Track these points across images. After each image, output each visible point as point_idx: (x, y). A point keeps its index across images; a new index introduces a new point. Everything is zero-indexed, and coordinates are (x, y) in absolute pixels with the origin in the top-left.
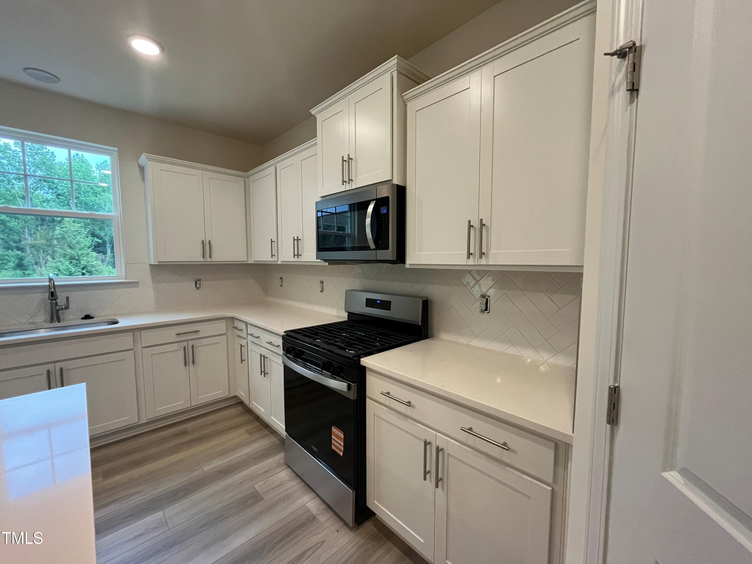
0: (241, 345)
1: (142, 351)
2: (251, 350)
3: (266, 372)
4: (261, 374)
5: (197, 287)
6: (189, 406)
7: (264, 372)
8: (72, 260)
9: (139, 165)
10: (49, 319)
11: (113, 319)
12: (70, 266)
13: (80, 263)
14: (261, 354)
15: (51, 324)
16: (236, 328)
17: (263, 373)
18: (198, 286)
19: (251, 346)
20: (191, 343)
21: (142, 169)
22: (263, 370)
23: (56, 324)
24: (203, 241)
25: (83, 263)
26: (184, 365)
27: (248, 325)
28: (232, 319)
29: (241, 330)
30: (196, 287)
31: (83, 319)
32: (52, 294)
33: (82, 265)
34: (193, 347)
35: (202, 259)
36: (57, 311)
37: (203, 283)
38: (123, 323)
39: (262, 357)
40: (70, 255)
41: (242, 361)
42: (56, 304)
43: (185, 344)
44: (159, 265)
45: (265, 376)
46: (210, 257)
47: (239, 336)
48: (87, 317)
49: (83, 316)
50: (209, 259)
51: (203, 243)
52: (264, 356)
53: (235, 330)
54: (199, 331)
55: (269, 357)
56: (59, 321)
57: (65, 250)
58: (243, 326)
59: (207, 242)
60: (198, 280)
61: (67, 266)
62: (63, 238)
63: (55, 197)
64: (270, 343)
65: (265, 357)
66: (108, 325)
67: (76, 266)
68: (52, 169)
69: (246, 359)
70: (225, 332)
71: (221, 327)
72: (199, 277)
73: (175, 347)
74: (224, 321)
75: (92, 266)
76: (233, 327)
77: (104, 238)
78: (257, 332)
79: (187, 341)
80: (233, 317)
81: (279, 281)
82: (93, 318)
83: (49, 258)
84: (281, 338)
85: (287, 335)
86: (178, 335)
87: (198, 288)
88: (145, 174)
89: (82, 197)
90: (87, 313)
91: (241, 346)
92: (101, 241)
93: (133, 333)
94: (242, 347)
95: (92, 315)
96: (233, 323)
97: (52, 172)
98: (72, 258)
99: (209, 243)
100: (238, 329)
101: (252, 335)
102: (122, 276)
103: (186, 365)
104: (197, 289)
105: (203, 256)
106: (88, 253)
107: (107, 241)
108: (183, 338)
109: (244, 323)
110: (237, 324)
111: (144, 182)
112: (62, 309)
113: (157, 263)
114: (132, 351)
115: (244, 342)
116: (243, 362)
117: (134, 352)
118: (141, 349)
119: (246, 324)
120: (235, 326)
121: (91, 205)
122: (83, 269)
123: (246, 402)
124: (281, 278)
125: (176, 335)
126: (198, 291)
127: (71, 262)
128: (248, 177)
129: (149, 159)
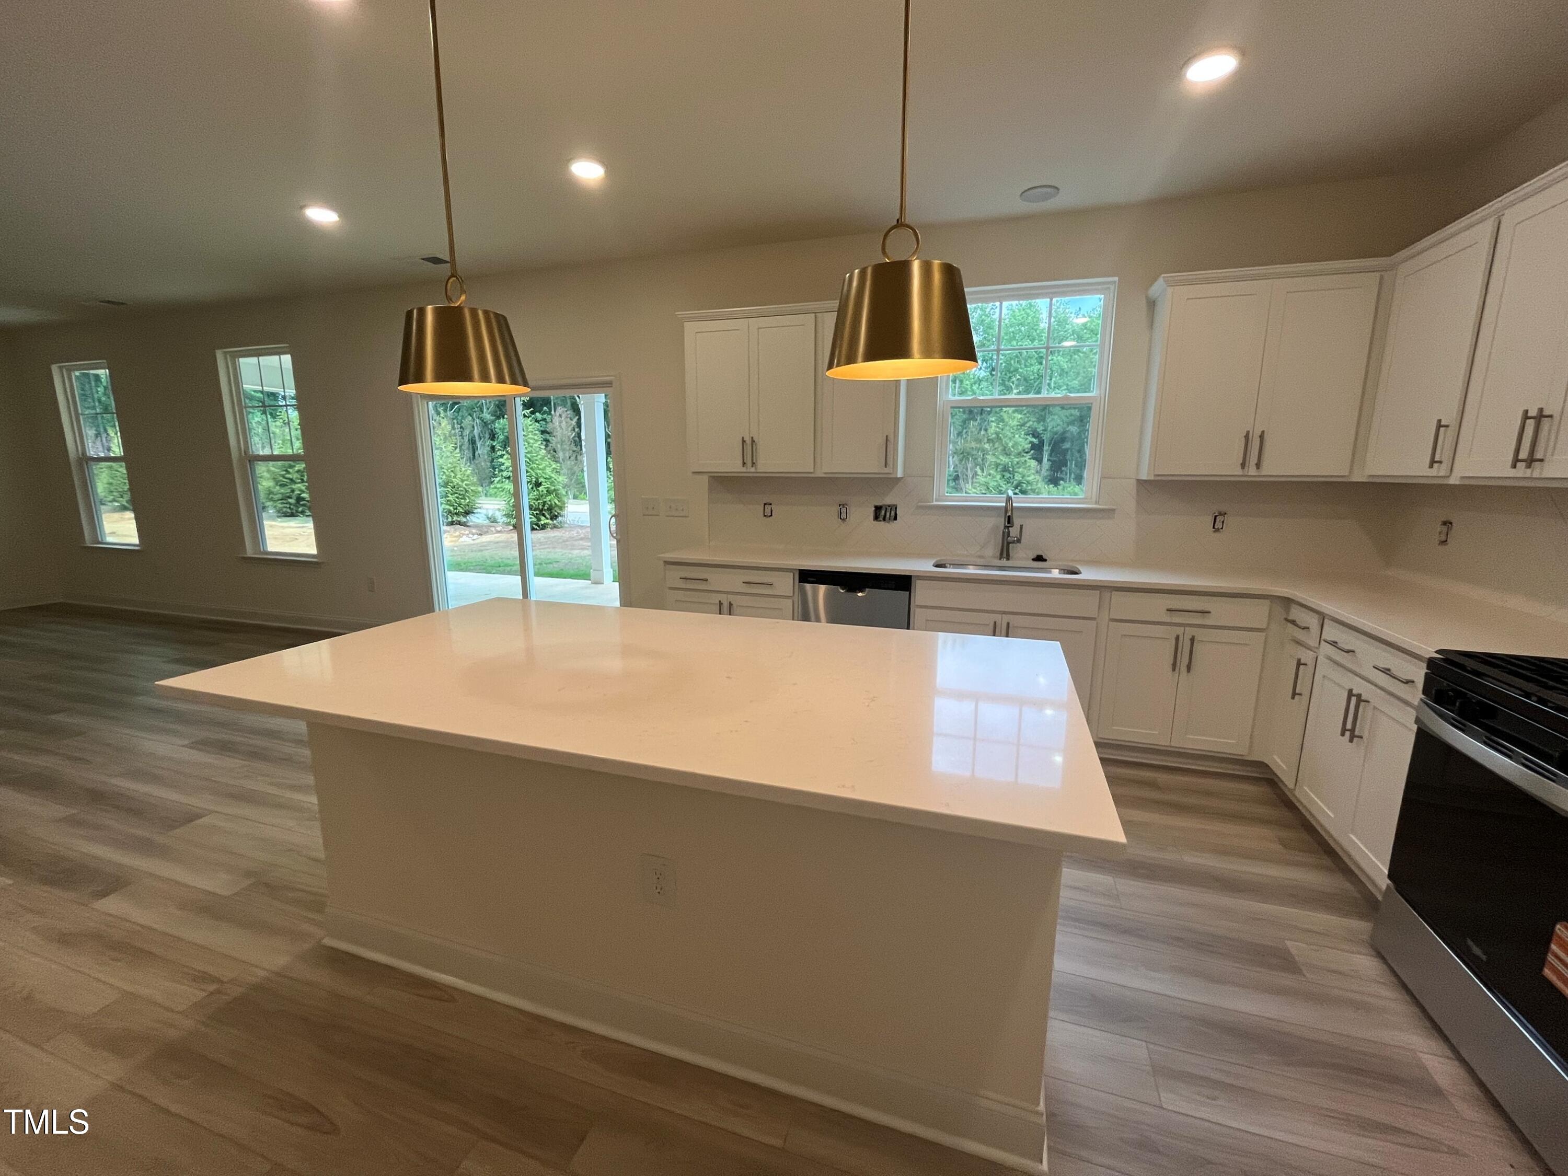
0: (1299, 660)
1: (1108, 626)
2: (1324, 677)
3: (1357, 733)
4: (1343, 734)
5: (1216, 527)
6: (1168, 744)
7: (1351, 732)
8: (1004, 473)
9: (1147, 298)
10: (998, 554)
11: (1073, 567)
12: (1002, 483)
13: (1014, 478)
14: (1350, 691)
15: (1000, 561)
16: (1293, 622)
17: (1348, 733)
18: (1219, 525)
19: (1324, 668)
20: (1190, 632)
21: (1152, 304)
22: (1349, 726)
23: (1004, 562)
24: (1248, 432)
25: (1018, 477)
26: (1170, 669)
27: (1326, 620)
28: (1287, 602)
29: (1306, 628)
30: (1214, 527)
31: (1033, 560)
32: (1009, 520)
33: (1016, 480)
34: (1192, 640)
35: (1238, 471)
36: (1008, 543)
37: (1231, 522)
38: (1088, 574)
39: (1354, 700)
40: (1002, 465)
41: (1294, 694)
42: (1009, 535)
43: (1180, 630)
44: (1158, 481)
45: (1351, 741)
46: (1258, 466)
47: (1298, 642)
48: (1039, 558)
49: (1034, 556)
50: (1252, 471)
51: (1247, 437)
52: (1359, 696)
53: (1289, 625)
54: (1209, 612)
55: (1374, 701)
56: (1008, 559)
57: (998, 458)
58: (1312, 621)
59: (1258, 433)
60: (1220, 514)
61: (997, 481)
62: (999, 438)
63: (988, 374)
64: (1386, 671)
65: (1363, 698)
66: (1064, 574)
67: (1008, 483)
68: (991, 329)
69: (1306, 693)
70: (1264, 626)
71: (1257, 614)
72: (1223, 508)
73: (1159, 631)
74: (1267, 602)
75: (1028, 483)
76: (1286, 620)
77: (1042, 435)
78: (1347, 639)
79: (1184, 627)
80: (1289, 599)
81: (1439, 529)
82: (1045, 560)
83: (978, 469)
84: (1424, 665)
85: (1446, 660)
86: (1169, 612)
87: (1216, 530)
88: (1155, 312)
89: (1021, 368)
90: (1040, 553)
91: (1299, 663)
92: (1037, 440)
93: (1100, 592)
94: (1301, 666)
95: (1045, 557)
96: (1287, 610)
97: (990, 334)
98: (1005, 469)
99: (1260, 437)
100: (1297, 625)
101: (1334, 644)
102: (1091, 498)
103: (1174, 670)
104: (1214, 532)
105: (1242, 464)
106: (1026, 461)
107: (1045, 441)
108: (1177, 619)
109: (1317, 616)
110: (1296, 613)
111: (1152, 328)
112: (1013, 542)
113: (1152, 478)
114: (1095, 622)
115: (1307, 656)
116: (1297, 697)
117: (1097, 623)
118: (1107, 621)
119: (1323, 617)
120: (1290, 618)
121: (1031, 380)
122: (1016, 488)
123: (1288, 780)
124: (1447, 523)
125: (1167, 610)
126: (1217, 534)
127: (1004, 476)
128: (1393, 267)
129: (1169, 284)
